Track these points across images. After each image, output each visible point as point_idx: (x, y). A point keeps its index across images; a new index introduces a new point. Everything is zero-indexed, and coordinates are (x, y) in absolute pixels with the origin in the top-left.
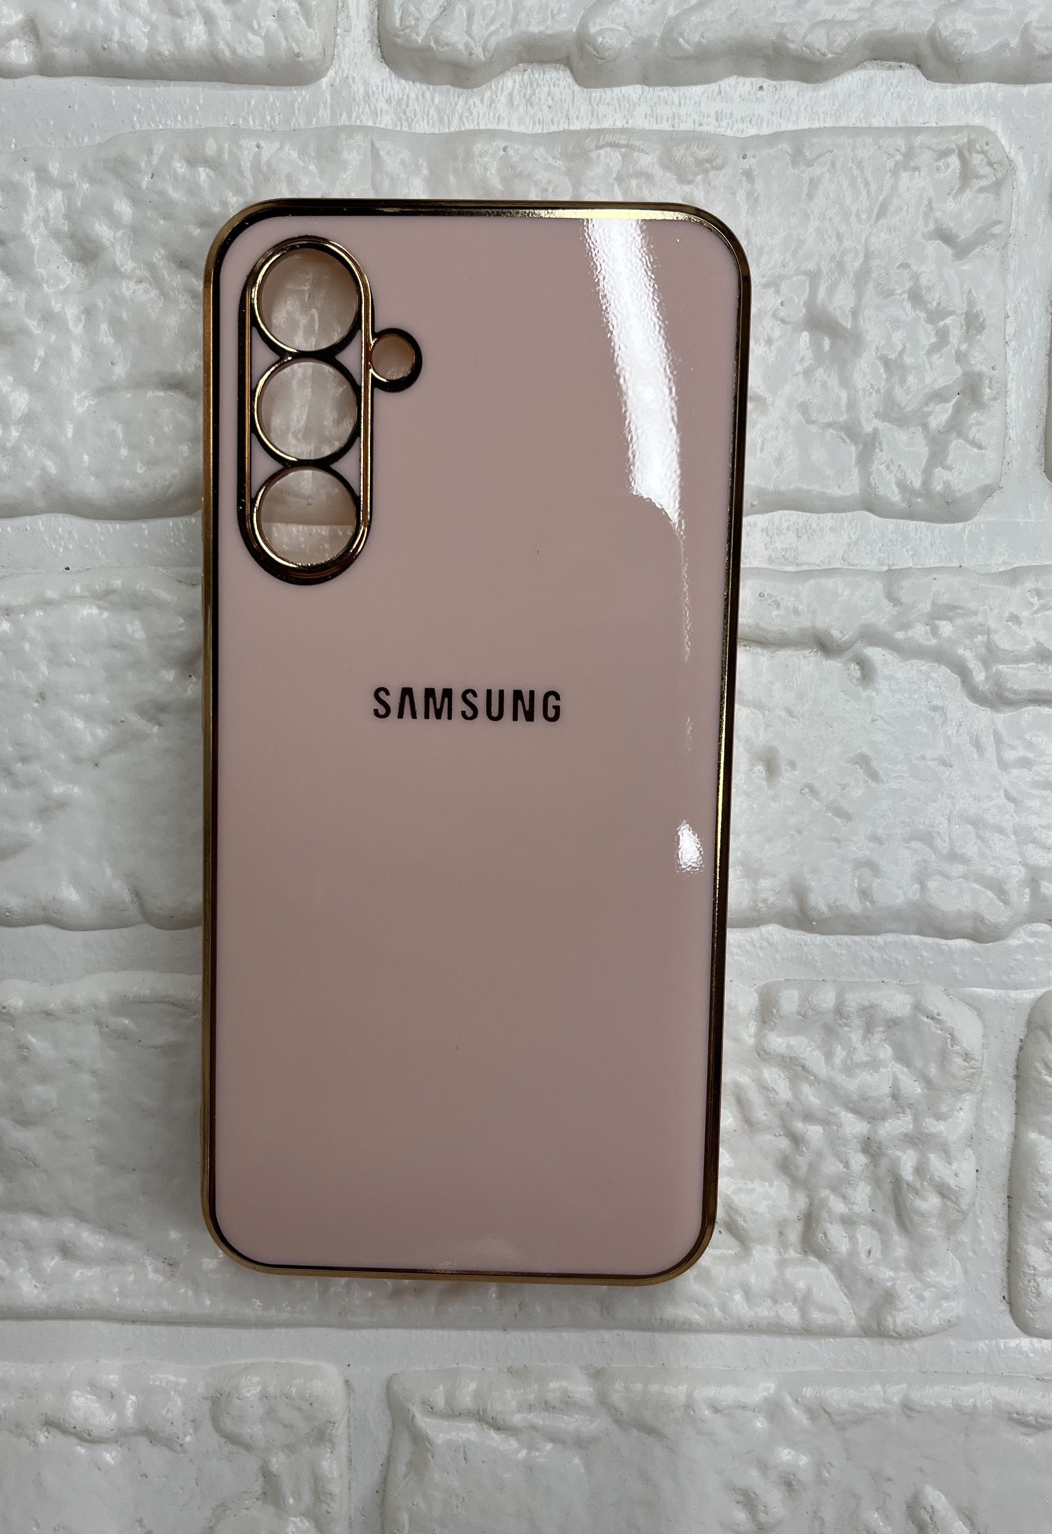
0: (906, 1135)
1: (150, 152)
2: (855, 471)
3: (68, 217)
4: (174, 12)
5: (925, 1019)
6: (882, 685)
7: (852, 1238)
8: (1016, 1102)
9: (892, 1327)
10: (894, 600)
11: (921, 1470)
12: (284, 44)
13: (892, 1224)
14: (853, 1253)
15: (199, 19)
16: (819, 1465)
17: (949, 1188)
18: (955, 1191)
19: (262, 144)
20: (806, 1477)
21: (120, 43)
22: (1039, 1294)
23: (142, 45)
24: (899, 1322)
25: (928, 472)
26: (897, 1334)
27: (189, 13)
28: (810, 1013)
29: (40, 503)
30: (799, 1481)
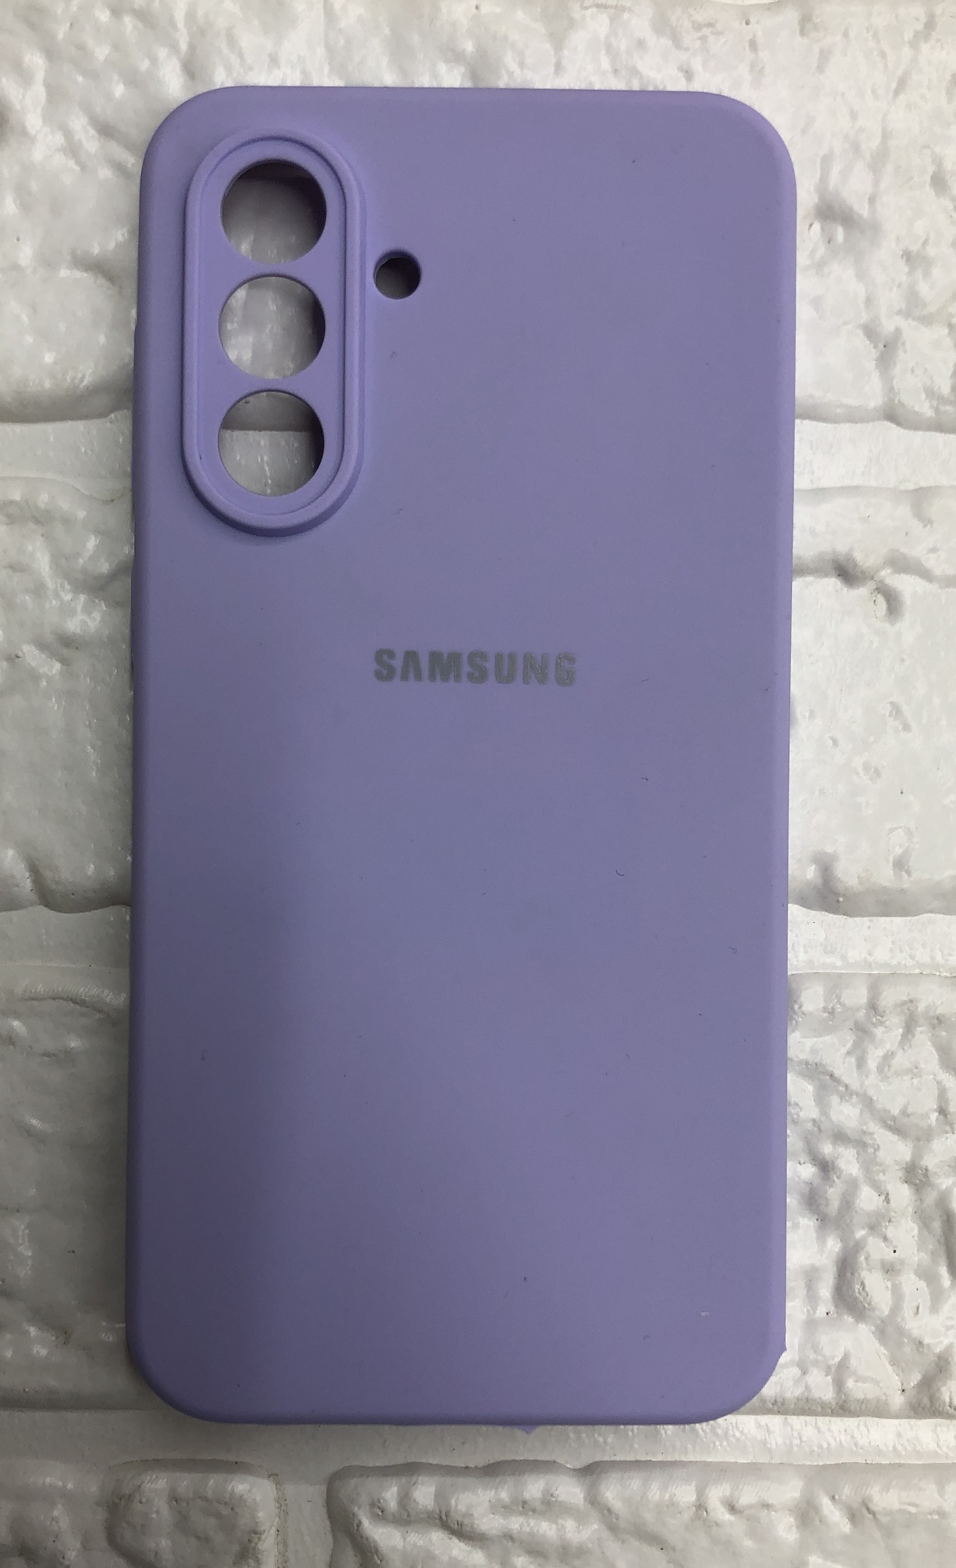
2: (875, 377)
28: (839, 1009)
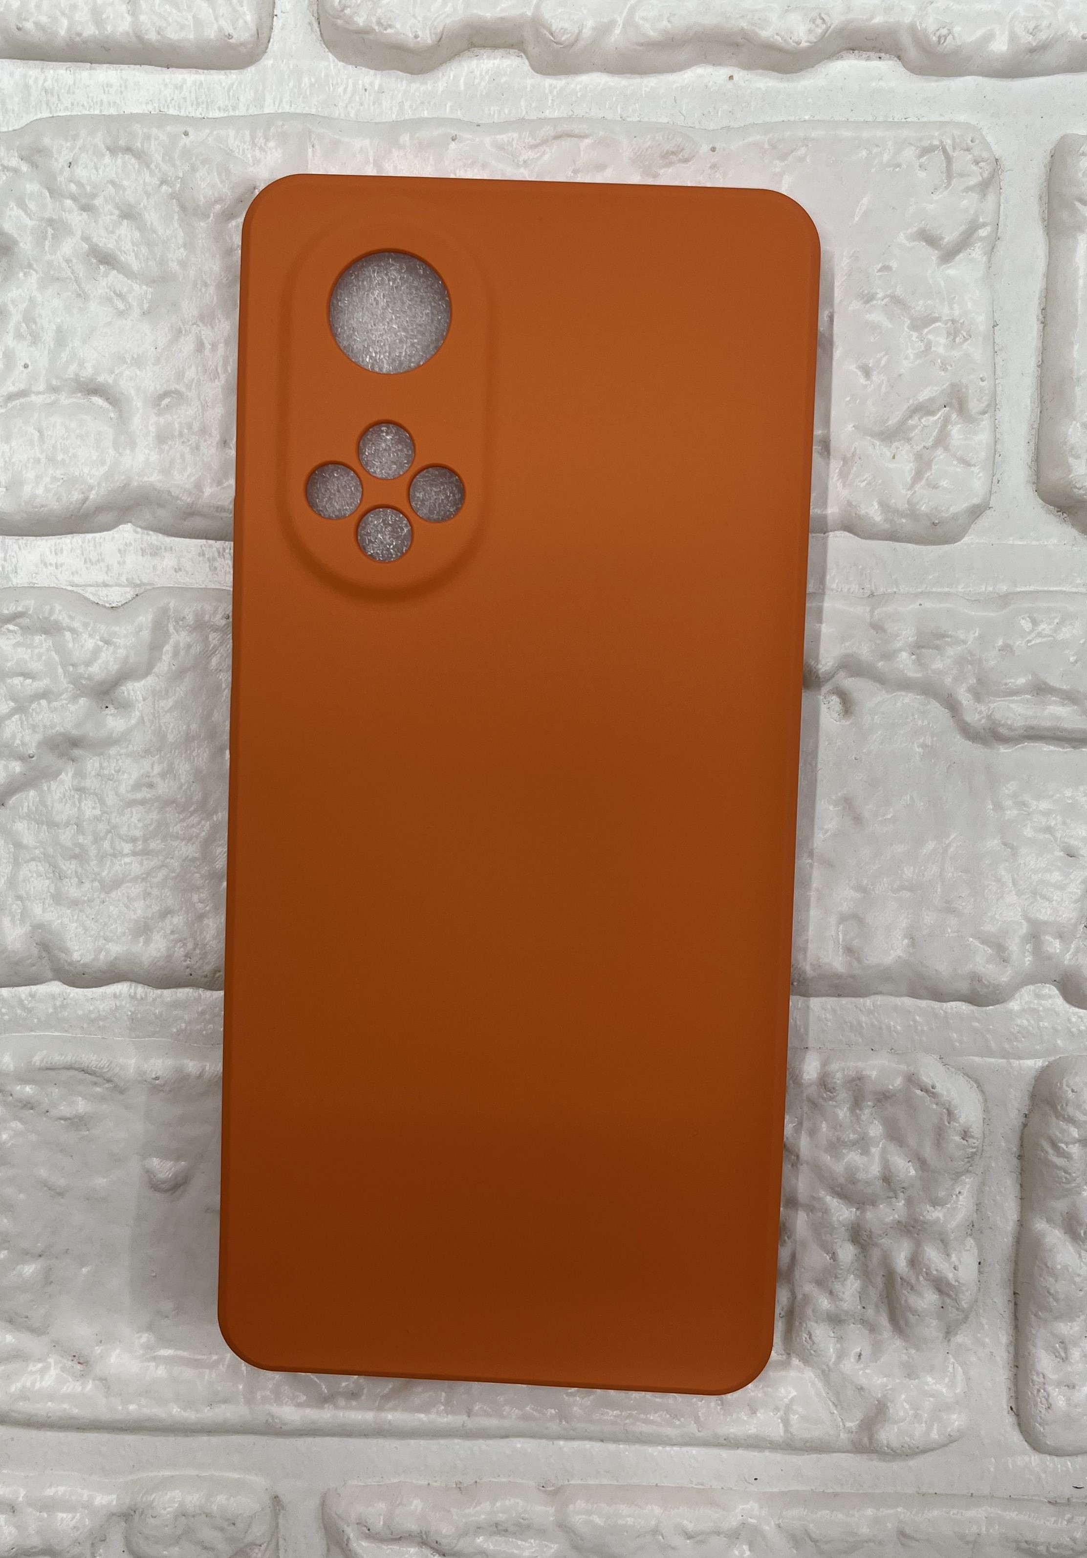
0: (898, 1223)
5: (918, 1092)
6: (866, 721)
7: (840, 1340)
8: (1020, 1186)
9: (885, 1442)
12: (214, 25)
13: (884, 1320)
14: (841, 1356)
17: (948, 1284)
18: (954, 1286)
19: (190, 131)
21: (37, 24)
22: (1049, 1406)
23: (61, 26)
24: (892, 1437)
26: (892, 1450)
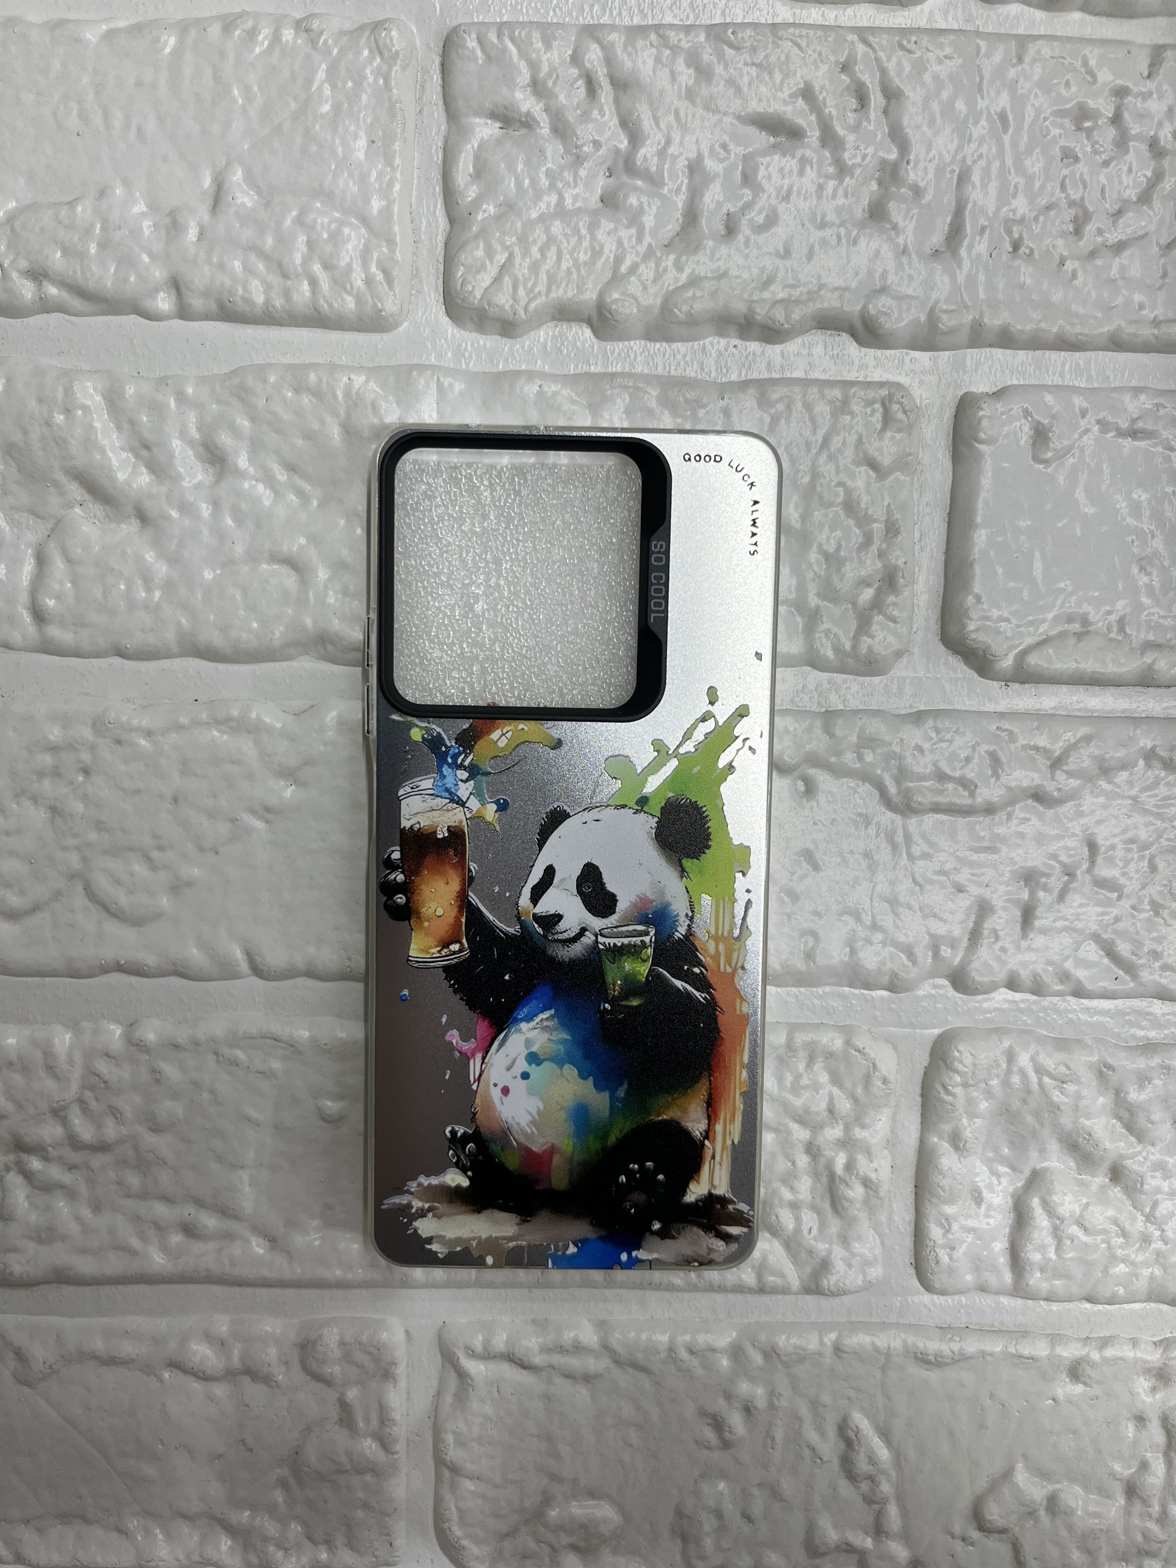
0: (839, 1140)
1: (265, 381)
3: (199, 429)
4: (285, 276)
5: (853, 1052)
6: (822, 798)
7: (798, 1220)
8: (922, 1115)
9: (827, 1287)
10: (832, 735)
11: (849, 1398)
12: (370, 301)
13: (827, 1206)
14: (798, 1230)
15: (306, 282)
16: (772, 1393)
17: (871, 1181)
18: (876, 1182)
19: (352, 376)
20: (761, 1403)
21: (242, 298)
22: (938, 1262)
23: (260, 299)
24: (832, 1283)
25: (856, 639)
26: (831, 1292)
27: (297, 276)
29: (176, 650)
30: (755, 1407)
